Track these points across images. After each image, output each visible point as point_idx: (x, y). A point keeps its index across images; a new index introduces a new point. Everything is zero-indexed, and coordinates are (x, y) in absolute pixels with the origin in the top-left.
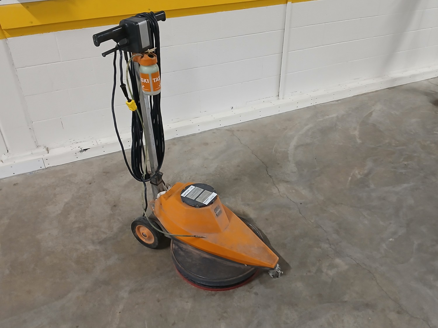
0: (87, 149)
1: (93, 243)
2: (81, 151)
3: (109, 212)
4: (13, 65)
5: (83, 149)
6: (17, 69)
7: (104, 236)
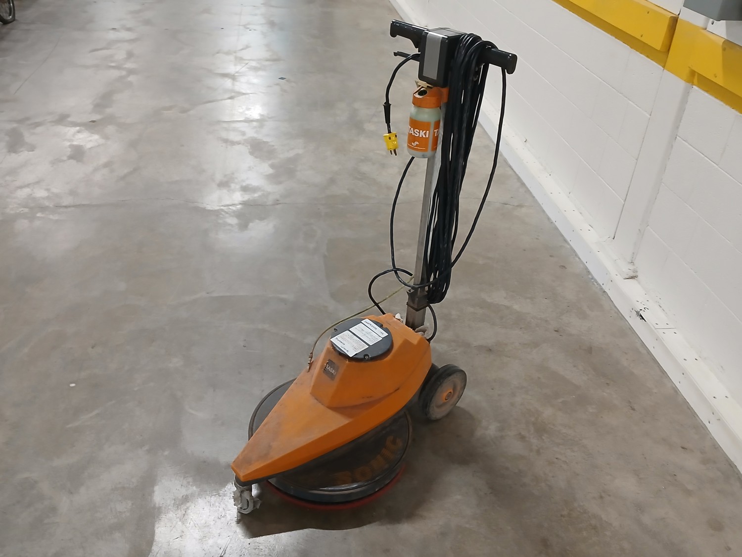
0: (643, 319)
2: (638, 313)
4: (678, 128)
5: (642, 313)
6: (677, 137)
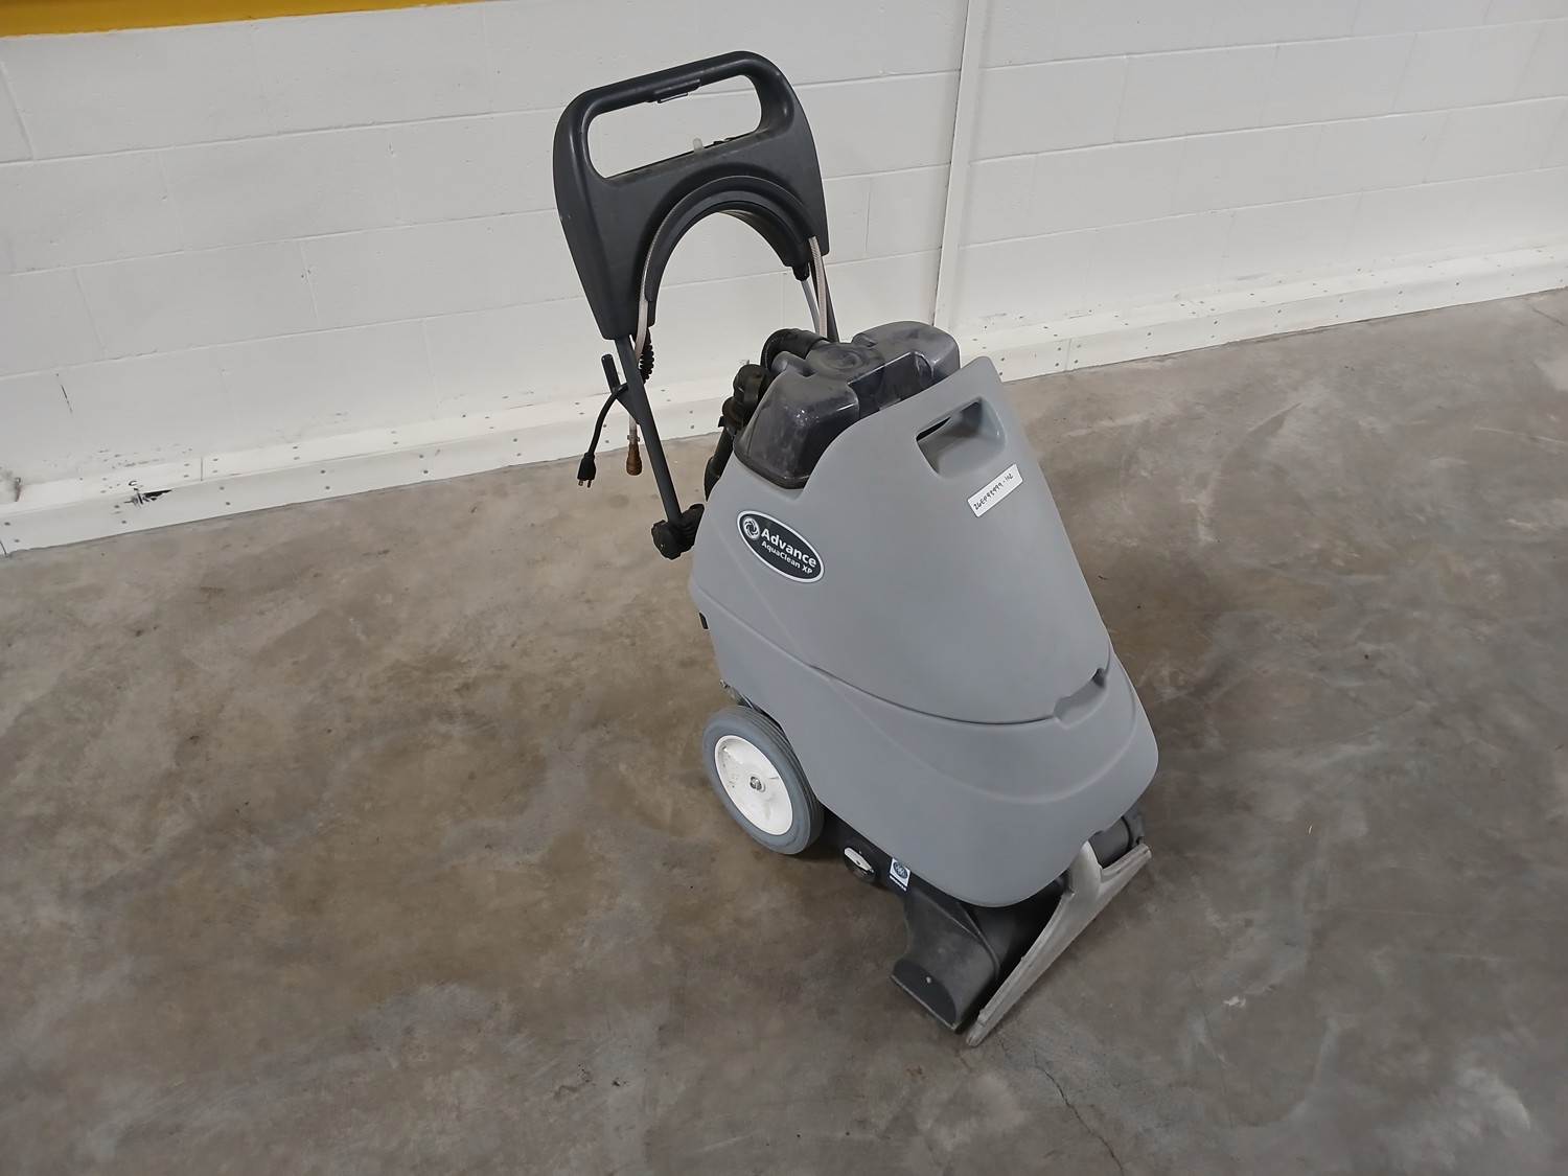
0: (159, 493)
1: (63, 895)
2: (138, 500)
3: (166, 761)
5: (143, 492)
7: (111, 868)
